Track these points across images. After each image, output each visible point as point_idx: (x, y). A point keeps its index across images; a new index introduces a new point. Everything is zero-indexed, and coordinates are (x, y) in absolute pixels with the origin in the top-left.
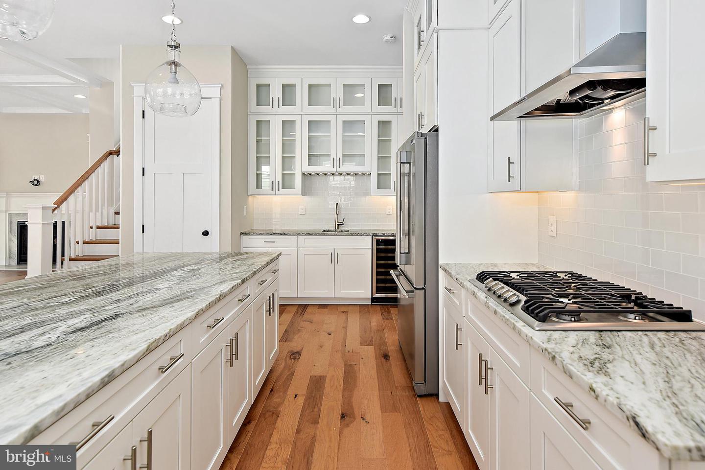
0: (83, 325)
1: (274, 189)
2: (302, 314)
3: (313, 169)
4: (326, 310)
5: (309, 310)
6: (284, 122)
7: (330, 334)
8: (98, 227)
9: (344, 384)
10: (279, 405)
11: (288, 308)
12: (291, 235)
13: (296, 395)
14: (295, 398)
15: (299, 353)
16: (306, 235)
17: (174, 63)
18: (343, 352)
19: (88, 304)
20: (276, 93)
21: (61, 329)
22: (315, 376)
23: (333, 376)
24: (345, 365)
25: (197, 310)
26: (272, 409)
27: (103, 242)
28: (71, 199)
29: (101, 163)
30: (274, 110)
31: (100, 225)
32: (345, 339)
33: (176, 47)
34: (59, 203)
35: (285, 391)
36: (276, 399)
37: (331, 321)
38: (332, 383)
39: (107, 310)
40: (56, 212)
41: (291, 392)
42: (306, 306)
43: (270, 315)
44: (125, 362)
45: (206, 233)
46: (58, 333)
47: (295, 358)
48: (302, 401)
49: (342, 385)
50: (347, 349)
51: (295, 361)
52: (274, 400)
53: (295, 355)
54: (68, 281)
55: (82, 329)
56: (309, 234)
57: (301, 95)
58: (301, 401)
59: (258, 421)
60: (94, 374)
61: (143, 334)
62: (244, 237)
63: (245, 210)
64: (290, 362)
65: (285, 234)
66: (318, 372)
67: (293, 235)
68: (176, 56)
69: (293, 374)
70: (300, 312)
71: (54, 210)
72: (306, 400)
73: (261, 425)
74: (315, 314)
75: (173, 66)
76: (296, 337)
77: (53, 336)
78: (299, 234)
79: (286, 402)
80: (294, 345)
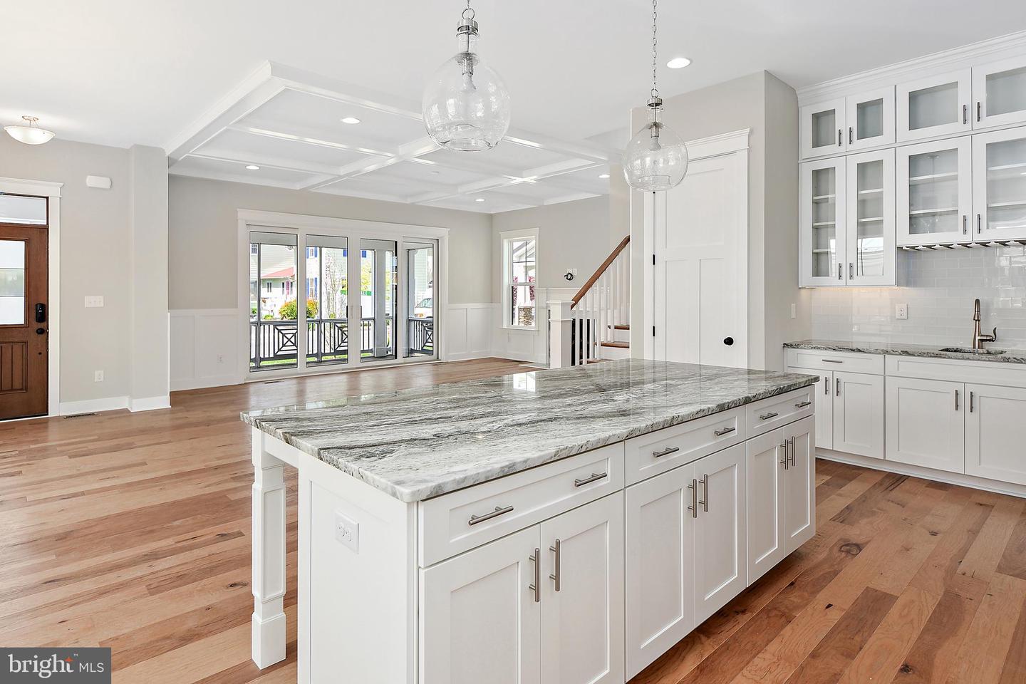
0: (524, 421)
1: (844, 275)
2: (890, 488)
3: (920, 240)
4: (943, 493)
5: (906, 485)
6: (862, 167)
7: (934, 534)
8: (617, 328)
9: (930, 621)
10: (798, 608)
11: (866, 474)
12: (870, 353)
13: (829, 606)
14: (827, 607)
15: (859, 547)
16: (900, 354)
17: (656, 125)
18: (951, 572)
19: (542, 404)
20: (846, 120)
21: (506, 421)
22: (876, 591)
23: (913, 602)
24: (947, 593)
25: (632, 429)
26: (783, 609)
27: (619, 344)
28: (588, 294)
29: (619, 251)
30: (842, 148)
31: (617, 324)
32: (963, 552)
33: (657, 104)
34: (577, 300)
35: (814, 593)
36: (794, 598)
37: (948, 515)
38: (906, 611)
39: (553, 412)
40: (574, 309)
41: (822, 597)
42: (902, 478)
43: (787, 468)
44: (528, 459)
45: (729, 341)
46: (502, 424)
47: (848, 552)
48: (838, 617)
49: (924, 622)
50: (961, 568)
51: (846, 556)
52: (792, 599)
53: (851, 548)
54: (546, 380)
55: (520, 425)
56: (906, 353)
57: (895, 115)
58: (835, 616)
59: (757, 615)
60: (498, 461)
61: (561, 439)
62: (790, 350)
63: (793, 310)
64: (837, 555)
65: (859, 351)
66: (884, 585)
67: (876, 352)
68: (658, 115)
69: (836, 573)
70: (887, 484)
71: (572, 307)
72: (844, 618)
73: (759, 622)
74: (916, 494)
75: (654, 128)
76: (864, 521)
77: (496, 426)
78: (886, 352)
79: (809, 608)
80: (854, 533)
